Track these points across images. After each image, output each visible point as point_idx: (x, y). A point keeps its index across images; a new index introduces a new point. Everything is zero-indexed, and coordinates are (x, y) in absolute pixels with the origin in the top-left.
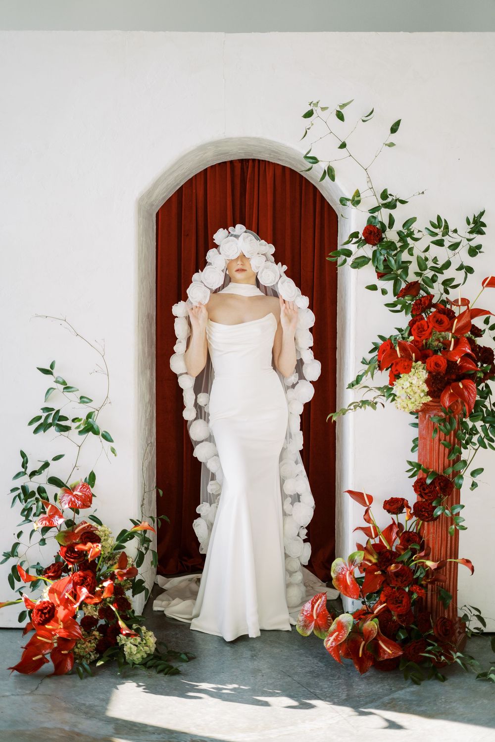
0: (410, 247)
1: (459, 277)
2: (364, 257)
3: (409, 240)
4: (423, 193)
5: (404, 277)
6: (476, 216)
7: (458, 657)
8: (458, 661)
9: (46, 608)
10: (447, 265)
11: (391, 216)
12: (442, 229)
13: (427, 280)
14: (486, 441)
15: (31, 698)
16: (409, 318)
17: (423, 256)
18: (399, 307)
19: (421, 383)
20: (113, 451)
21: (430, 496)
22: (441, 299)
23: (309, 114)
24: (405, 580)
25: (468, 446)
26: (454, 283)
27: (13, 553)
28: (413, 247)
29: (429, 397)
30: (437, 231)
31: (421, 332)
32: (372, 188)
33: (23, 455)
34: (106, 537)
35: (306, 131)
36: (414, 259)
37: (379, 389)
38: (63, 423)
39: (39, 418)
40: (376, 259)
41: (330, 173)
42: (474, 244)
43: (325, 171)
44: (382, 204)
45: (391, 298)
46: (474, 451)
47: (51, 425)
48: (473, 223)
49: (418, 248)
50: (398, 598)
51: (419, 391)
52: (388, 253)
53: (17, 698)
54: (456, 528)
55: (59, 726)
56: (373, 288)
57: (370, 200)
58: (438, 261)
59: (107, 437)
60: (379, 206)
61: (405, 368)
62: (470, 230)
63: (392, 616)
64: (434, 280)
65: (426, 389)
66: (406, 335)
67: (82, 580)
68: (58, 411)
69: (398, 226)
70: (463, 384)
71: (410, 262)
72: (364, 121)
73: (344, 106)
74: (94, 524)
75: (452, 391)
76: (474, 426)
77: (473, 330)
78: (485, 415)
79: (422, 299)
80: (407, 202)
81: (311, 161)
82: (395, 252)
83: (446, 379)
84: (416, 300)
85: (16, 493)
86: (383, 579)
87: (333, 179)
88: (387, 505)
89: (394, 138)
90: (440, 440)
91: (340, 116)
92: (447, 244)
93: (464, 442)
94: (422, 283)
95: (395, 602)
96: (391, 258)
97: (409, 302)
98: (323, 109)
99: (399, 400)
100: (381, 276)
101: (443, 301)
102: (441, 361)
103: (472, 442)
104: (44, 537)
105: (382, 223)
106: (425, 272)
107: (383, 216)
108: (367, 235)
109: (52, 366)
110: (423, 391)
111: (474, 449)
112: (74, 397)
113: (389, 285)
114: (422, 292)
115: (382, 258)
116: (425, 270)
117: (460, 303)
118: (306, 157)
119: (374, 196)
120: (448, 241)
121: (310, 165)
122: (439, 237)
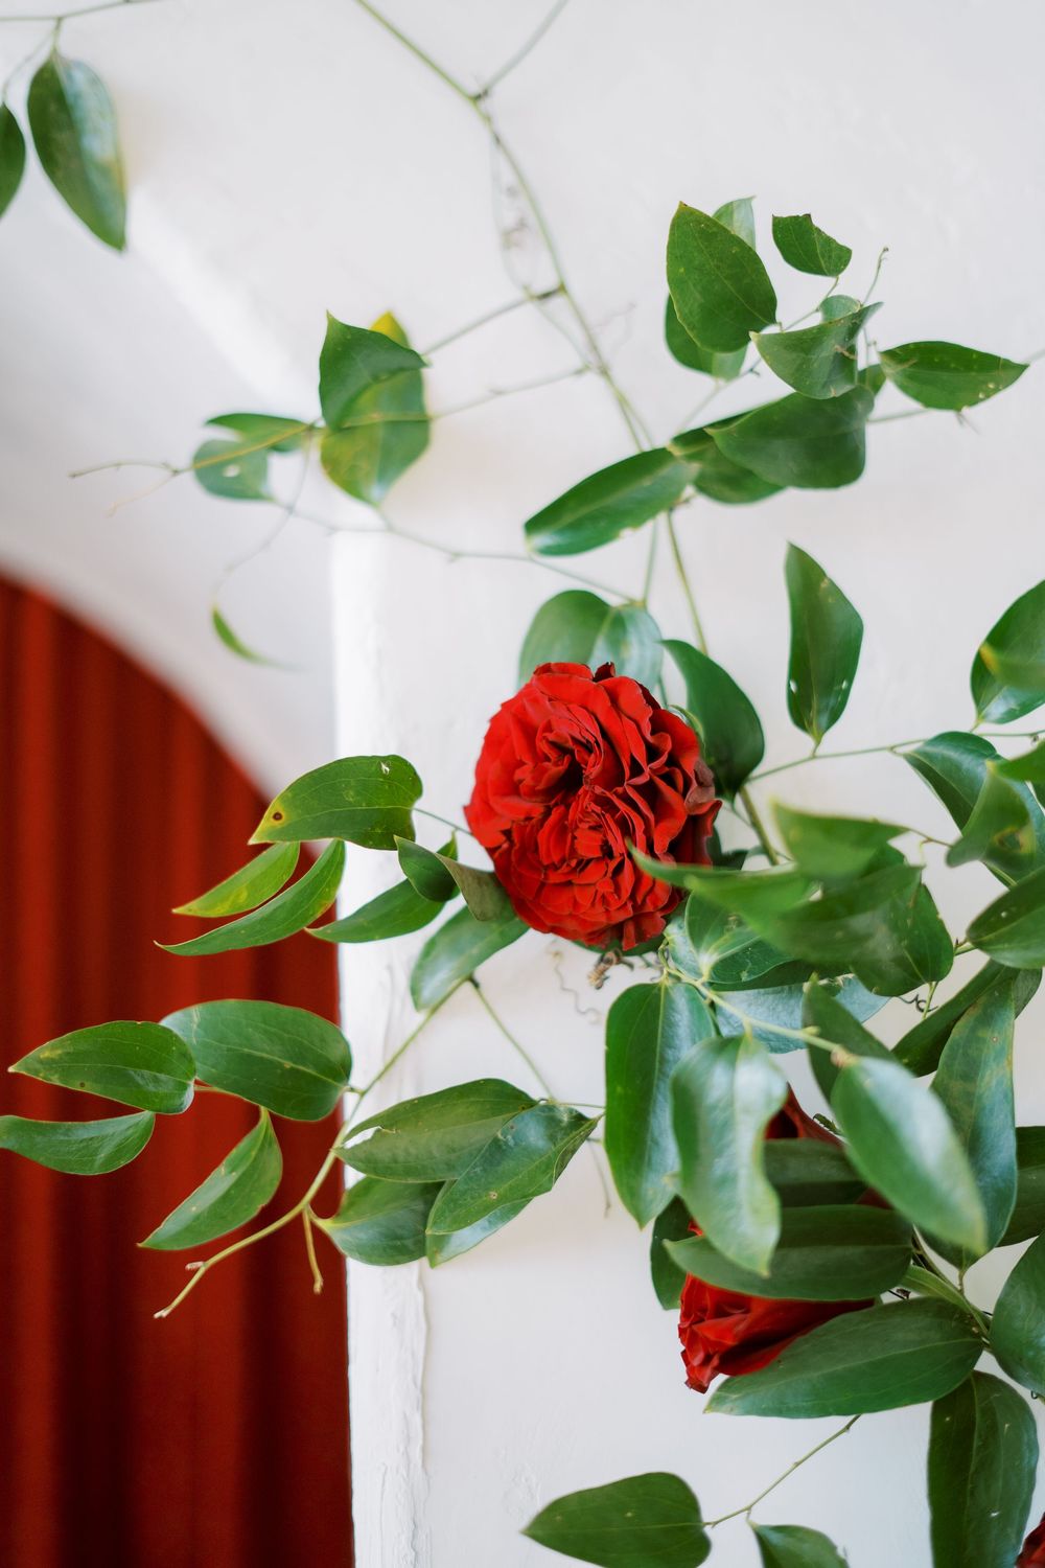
11: (802, 567)
32: (563, 288)
40: (663, 1119)
41: (55, 138)
52: (833, 1021)
80: (1010, 368)
96: (888, 1081)
105: (701, 672)
119: (592, 380)
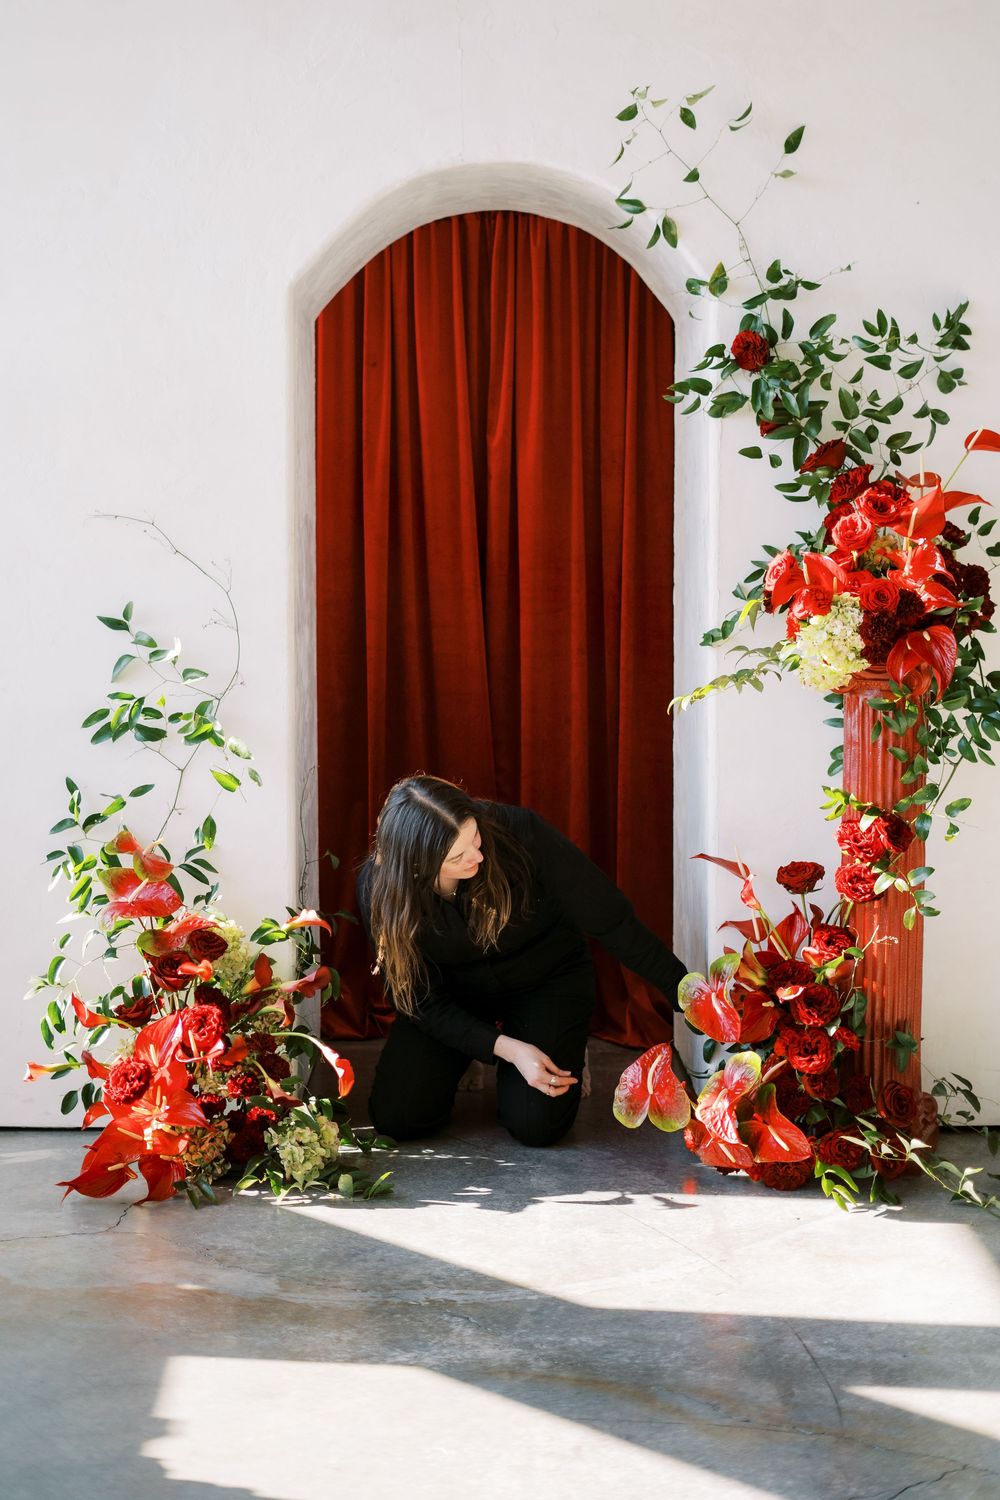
0: (825, 372)
1: (920, 430)
2: (735, 394)
3: (823, 358)
4: (849, 268)
5: (813, 432)
6: (952, 313)
7: (915, 1151)
9: (133, 1070)
10: (896, 406)
11: (786, 314)
12: (887, 336)
13: (859, 437)
14: (975, 747)
15: (109, 1238)
16: (825, 511)
17: (850, 389)
18: (804, 491)
19: (849, 633)
21: (868, 852)
22: (885, 474)
23: (629, 114)
25: (940, 758)
26: (909, 443)
27: (55, 978)
28: (831, 374)
29: (865, 661)
30: (876, 340)
31: (850, 534)
32: (750, 260)
33: (71, 786)
34: (236, 943)
35: (623, 149)
36: (832, 398)
37: (766, 651)
38: (151, 723)
39: (104, 713)
40: (759, 398)
41: (667, 230)
42: (948, 366)
43: (658, 227)
44: (769, 292)
45: (788, 473)
46: (953, 767)
47: (125, 727)
48: (945, 327)
49: (840, 374)
50: (810, 1044)
51: (846, 649)
52: (784, 387)
53: (82, 1238)
54: (917, 912)
56: (754, 453)
57: (747, 282)
58: (879, 399)
60: (764, 294)
61: (820, 605)
62: (939, 339)
63: (797, 1084)
64: (871, 435)
65: (860, 645)
66: (821, 542)
67: (200, 1020)
68: (141, 701)
69: (801, 332)
70: (930, 634)
71: (825, 403)
72: (733, 129)
73: (696, 97)
75: (909, 648)
76: (952, 719)
77: (948, 531)
78: (973, 697)
79: (850, 473)
80: (819, 286)
81: (631, 207)
82: (797, 383)
83: (898, 623)
84: (837, 476)
85: (59, 861)
86: (778, 1015)
87: (673, 242)
88: (785, 876)
89: (791, 161)
90: (885, 744)
91: (688, 118)
92: (896, 364)
93: (932, 750)
94: (849, 442)
95: (802, 1052)
96: (788, 394)
97: (825, 480)
98: (656, 103)
99: (806, 667)
100: (768, 429)
101: (888, 478)
102: (888, 589)
103: (946, 750)
104: (114, 945)
105: (769, 328)
106: (853, 423)
107: (771, 314)
108: (740, 350)
109: (126, 615)
110: (854, 650)
111: (951, 763)
113: (784, 448)
114: (849, 463)
115: (771, 395)
116: (854, 417)
117: (922, 482)
118: (619, 201)
119: (754, 276)
120: (898, 360)
121: (628, 216)
122: (881, 352)
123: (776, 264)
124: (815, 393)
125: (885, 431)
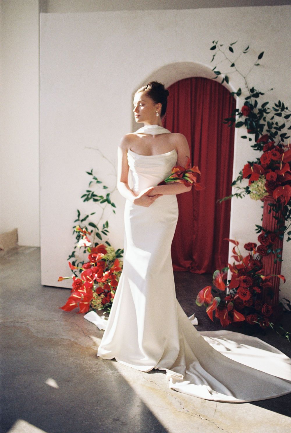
0: (264, 117)
1: (289, 132)
2: (241, 122)
3: (264, 113)
4: (272, 89)
7: (272, 325)
8: (272, 326)
9: (78, 282)
10: (283, 126)
11: (256, 101)
12: (281, 107)
13: (272, 134)
15: (64, 323)
16: (262, 153)
17: (271, 121)
18: (257, 148)
19: (263, 186)
20: (114, 212)
21: (265, 243)
22: (279, 144)
23: (214, 48)
24: (248, 284)
25: (288, 219)
26: (286, 136)
27: (73, 255)
28: (266, 117)
29: (267, 193)
30: (278, 108)
31: (265, 160)
32: (247, 87)
33: (78, 211)
34: (111, 252)
36: (266, 123)
37: (244, 188)
38: (95, 198)
39: (85, 195)
40: (247, 123)
41: (226, 79)
43: (224, 78)
44: (252, 96)
45: (253, 142)
47: (91, 198)
49: (268, 117)
50: (244, 292)
51: (262, 190)
52: (252, 120)
53: (58, 322)
54: (277, 260)
55: (70, 338)
56: (245, 137)
57: (246, 93)
58: (278, 124)
59: (113, 205)
60: (250, 96)
61: (256, 178)
64: (276, 133)
65: (265, 188)
67: (97, 271)
68: (93, 192)
69: (259, 106)
70: (284, 187)
71: (264, 125)
72: (244, 53)
73: (233, 44)
74: (106, 245)
75: (279, 191)
79: (269, 143)
80: (265, 94)
81: (218, 73)
82: (256, 120)
83: (276, 184)
84: (266, 144)
87: (228, 82)
88: (246, 246)
89: (260, 61)
90: (273, 216)
91: (231, 50)
93: (286, 217)
94: (270, 135)
95: (242, 294)
96: (254, 122)
97: (262, 145)
98: (221, 46)
99: (252, 194)
100: (249, 132)
102: (274, 175)
105: (251, 105)
107: (252, 101)
108: (243, 110)
109: (92, 171)
110: (264, 190)
112: (101, 186)
113: (253, 136)
114: (269, 140)
115: (249, 122)
116: (271, 129)
117: (288, 146)
118: (213, 71)
119: (248, 91)
120: (284, 114)
121: (216, 76)
122: (279, 112)
123: (253, 88)
124: (262, 122)
125: (280, 133)
